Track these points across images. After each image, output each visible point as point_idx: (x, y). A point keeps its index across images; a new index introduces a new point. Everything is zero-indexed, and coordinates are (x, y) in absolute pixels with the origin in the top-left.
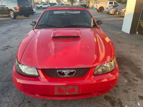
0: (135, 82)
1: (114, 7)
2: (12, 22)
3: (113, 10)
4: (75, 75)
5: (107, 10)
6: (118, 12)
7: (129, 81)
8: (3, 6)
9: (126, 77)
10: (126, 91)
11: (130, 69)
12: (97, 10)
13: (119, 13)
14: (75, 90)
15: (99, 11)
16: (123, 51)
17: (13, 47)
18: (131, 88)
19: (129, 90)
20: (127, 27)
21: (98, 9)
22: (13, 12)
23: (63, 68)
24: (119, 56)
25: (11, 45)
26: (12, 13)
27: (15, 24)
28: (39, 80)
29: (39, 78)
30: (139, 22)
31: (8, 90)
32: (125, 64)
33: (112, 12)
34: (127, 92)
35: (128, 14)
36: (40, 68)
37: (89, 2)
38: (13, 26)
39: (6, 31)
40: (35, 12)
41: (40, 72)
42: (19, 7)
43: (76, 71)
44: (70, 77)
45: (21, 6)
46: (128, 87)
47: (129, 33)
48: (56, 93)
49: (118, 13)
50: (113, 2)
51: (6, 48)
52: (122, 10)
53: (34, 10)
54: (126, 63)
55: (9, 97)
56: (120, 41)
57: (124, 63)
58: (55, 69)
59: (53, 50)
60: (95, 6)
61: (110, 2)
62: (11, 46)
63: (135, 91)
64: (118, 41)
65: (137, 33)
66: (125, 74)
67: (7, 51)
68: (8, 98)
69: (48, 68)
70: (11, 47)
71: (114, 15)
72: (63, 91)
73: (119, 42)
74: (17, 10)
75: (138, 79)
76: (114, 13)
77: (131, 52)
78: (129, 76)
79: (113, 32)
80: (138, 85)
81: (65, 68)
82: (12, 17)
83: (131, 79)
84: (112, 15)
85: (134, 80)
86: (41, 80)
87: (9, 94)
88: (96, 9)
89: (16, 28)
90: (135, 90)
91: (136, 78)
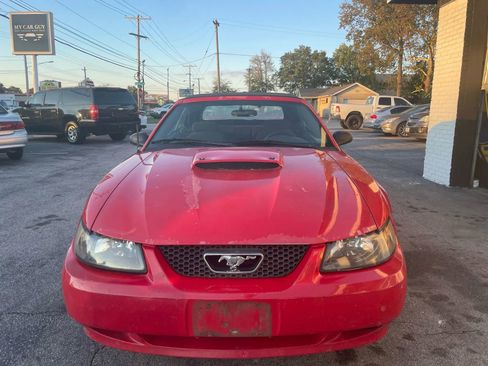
0: (473, 325)
1: (393, 111)
2: (70, 152)
3: (391, 120)
4: (260, 269)
5: (373, 121)
6: (410, 125)
7: (452, 321)
8: (46, 105)
9: (440, 311)
10: (440, 352)
11: (454, 287)
12: (342, 122)
13: (414, 131)
14: (261, 320)
15: (346, 124)
16: (431, 233)
17: (67, 218)
18: (458, 342)
19: (451, 348)
20: (438, 166)
21: (344, 117)
22: (77, 123)
23: (224, 243)
24: (416, 246)
25: (60, 214)
26: (72, 127)
27: (80, 158)
28: (145, 282)
29: (147, 275)
30: (476, 149)
31: (38, 339)
32: (437, 273)
33: (388, 126)
34: (444, 355)
35: (440, 125)
36: (152, 242)
37: (314, 100)
38: (72, 163)
39: (49, 177)
40: (144, 127)
41: (151, 255)
42: (96, 109)
43: (266, 256)
44: (244, 275)
45: (104, 107)
46: (448, 341)
47: (447, 184)
48: (198, 331)
49: (407, 130)
50: (392, 98)
51: (44, 220)
52: (422, 120)
53: (144, 120)
54: (439, 267)
55: (38, 358)
56: (419, 206)
57: (435, 267)
58: (198, 247)
59: (196, 196)
60: (334, 111)
61: (381, 99)
62: (61, 216)
63: (475, 352)
64: (411, 207)
65: (476, 184)
66: (437, 301)
67: (46, 229)
68: (35, 362)
69: (178, 243)
70: (60, 220)
71: (396, 136)
72: (222, 322)
73: (416, 210)
74: (90, 118)
75: (484, 316)
76: (395, 128)
77: (456, 237)
78: (450, 308)
79: (395, 180)
80: (482, 335)
81: (230, 243)
82: (73, 138)
83: (460, 317)
84: (389, 135)
85: (470, 318)
86: (153, 283)
87: (39, 351)
88: (338, 118)
89: (82, 168)
90: (472, 347)
91: (477, 314)
